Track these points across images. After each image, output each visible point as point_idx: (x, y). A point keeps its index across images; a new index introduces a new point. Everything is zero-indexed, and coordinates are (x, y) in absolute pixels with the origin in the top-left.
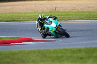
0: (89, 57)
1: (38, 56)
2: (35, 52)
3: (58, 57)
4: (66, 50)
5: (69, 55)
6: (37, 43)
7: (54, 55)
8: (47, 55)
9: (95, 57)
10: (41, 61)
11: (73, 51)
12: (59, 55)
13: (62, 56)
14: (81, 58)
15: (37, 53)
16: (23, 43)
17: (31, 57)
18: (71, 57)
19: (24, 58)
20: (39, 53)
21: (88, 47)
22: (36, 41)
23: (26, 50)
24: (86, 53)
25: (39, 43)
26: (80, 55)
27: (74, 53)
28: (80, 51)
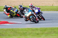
0: (43, 34)
1: (12, 32)
3: (23, 33)
4: (29, 29)
5: (30, 32)
6: (11, 24)
7: (22, 32)
8: (17, 31)
9: (46, 33)
10: (13, 35)
11: (33, 30)
12: (25, 32)
13: (26, 33)
14: (38, 34)
15: (11, 31)
16: (3, 24)
18: (31, 33)
19: (4, 33)
20: (12, 30)
21: (42, 27)
22: (11, 23)
23: (5, 28)
24: (41, 31)
25: (12, 24)
26: (37, 32)
27: (33, 31)
28: (37, 29)
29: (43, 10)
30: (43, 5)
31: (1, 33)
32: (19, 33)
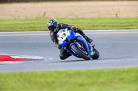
0: (93, 84)
1: (19, 81)
2: (15, 75)
3: (47, 83)
4: (59, 73)
5: (64, 80)
6: (18, 62)
7: (42, 81)
8: (32, 79)
9: (101, 83)
10: (23, 89)
11: (69, 75)
13: (53, 82)
14: (81, 85)
17: (10, 82)
18: (66, 83)
20: (21, 77)
22: (17, 60)
24: (89, 77)
25: (21, 62)
26: (79, 80)
27: (70, 78)
28: (79, 74)
29: (95, 28)
32: (37, 83)
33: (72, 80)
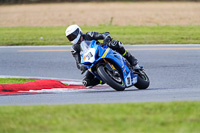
0: (180, 122)
1: (74, 117)
2: (68, 110)
3: (115, 121)
4: (133, 106)
5: (139, 117)
7: (108, 117)
9: (192, 121)
11: (147, 110)
12: (118, 117)
13: (124, 120)
14: (163, 124)
15: (73, 112)
16: (43, 90)
17: (60, 119)
18: (142, 120)
19: (46, 122)
20: (77, 111)
21: (179, 100)
23: (49, 104)
24: (175, 112)
25: (77, 90)
26: (161, 117)
27: (148, 113)
28: (161, 108)
29: (183, 41)
30: (183, 23)
31: (37, 121)
32: (100, 121)
33: (151, 117)
